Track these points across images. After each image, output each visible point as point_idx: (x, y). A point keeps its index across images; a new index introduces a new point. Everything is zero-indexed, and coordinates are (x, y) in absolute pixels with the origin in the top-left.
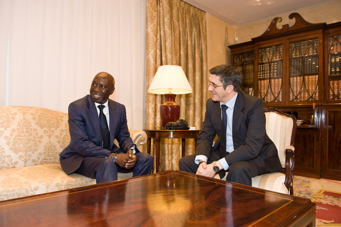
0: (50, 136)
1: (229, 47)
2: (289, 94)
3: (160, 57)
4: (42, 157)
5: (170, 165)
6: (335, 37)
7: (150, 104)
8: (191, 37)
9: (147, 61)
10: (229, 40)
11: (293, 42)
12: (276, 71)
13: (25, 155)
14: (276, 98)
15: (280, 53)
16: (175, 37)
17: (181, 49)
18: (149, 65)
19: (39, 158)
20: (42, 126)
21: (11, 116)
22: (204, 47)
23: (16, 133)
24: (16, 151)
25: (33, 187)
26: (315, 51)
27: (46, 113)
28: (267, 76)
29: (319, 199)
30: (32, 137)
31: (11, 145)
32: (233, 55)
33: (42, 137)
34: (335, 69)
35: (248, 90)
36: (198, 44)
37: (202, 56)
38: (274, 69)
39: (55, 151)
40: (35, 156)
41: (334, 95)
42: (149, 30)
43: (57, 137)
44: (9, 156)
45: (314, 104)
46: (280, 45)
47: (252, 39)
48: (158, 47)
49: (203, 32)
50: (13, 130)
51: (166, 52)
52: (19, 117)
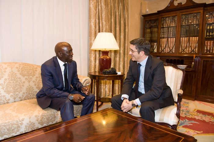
0: (29, 82)
1: (143, 16)
2: (180, 48)
3: (98, 24)
4: (25, 95)
5: (105, 92)
6: (211, 12)
7: (92, 55)
8: (119, 10)
9: (90, 27)
10: (143, 11)
11: (184, 15)
12: (172, 33)
13: (14, 94)
14: (171, 51)
15: (175, 21)
16: (108, 10)
17: (112, 18)
18: (91, 30)
19: (23, 96)
20: (24, 76)
21: (4, 70)
22: (126, 16)
23: (7, 81)
24: (8, 92)
25: (21, 119)
26: (197, 21)
27: (26, 67)
28: (166, 36)
29: (194, 116)
30: (18, 83)
31: (4, 89)
32: (145, 21)
33: (24, 82)
34: (209, 33)
35: (154, 44)
36: (123, 15)
37: (125, 22)
38: (170, 32)
39: (33, 91)
40: (20, 95)
41: (207, 50)
42: (91, 6)
43: (34, 81)
44: (4, 96)
45: (194, 56)
46: (175, 16)
47: (158, 11)
48: (97, 17)
49: (126, 6)
50: (6, 79)
51: (102, 20)
52: (9, 70)
